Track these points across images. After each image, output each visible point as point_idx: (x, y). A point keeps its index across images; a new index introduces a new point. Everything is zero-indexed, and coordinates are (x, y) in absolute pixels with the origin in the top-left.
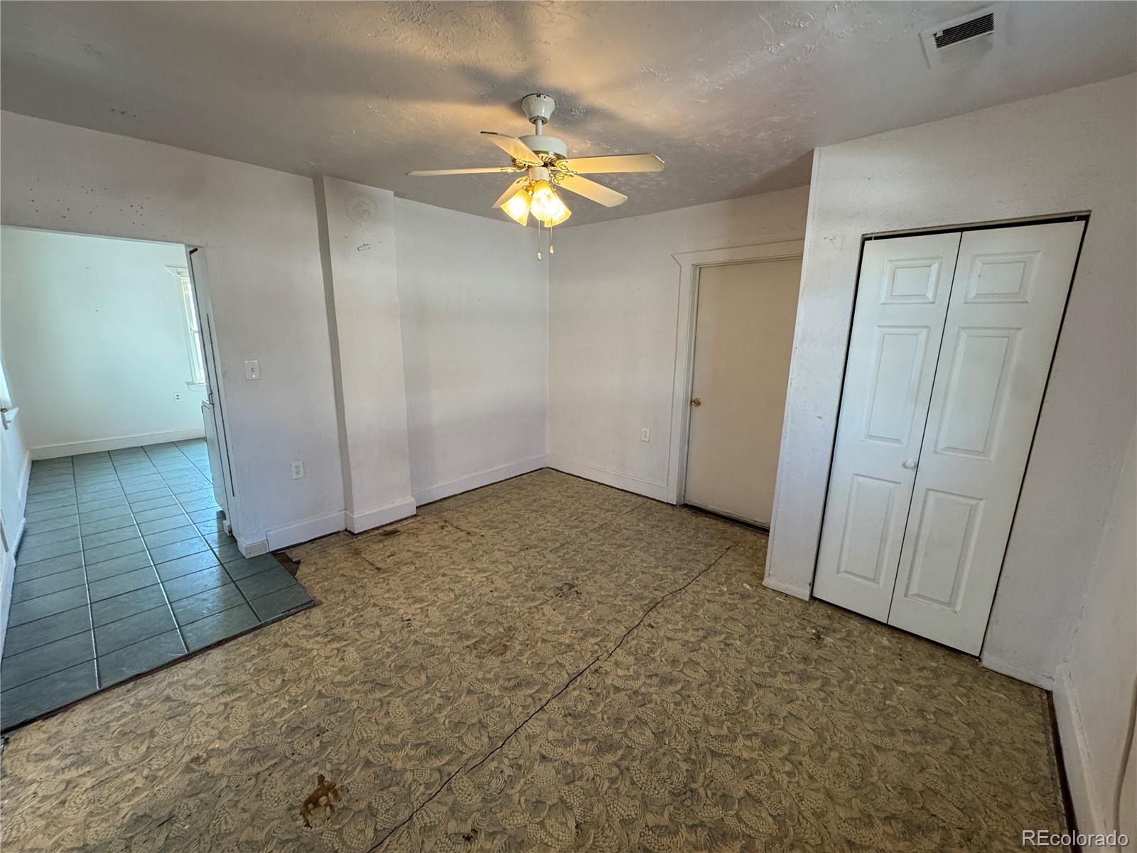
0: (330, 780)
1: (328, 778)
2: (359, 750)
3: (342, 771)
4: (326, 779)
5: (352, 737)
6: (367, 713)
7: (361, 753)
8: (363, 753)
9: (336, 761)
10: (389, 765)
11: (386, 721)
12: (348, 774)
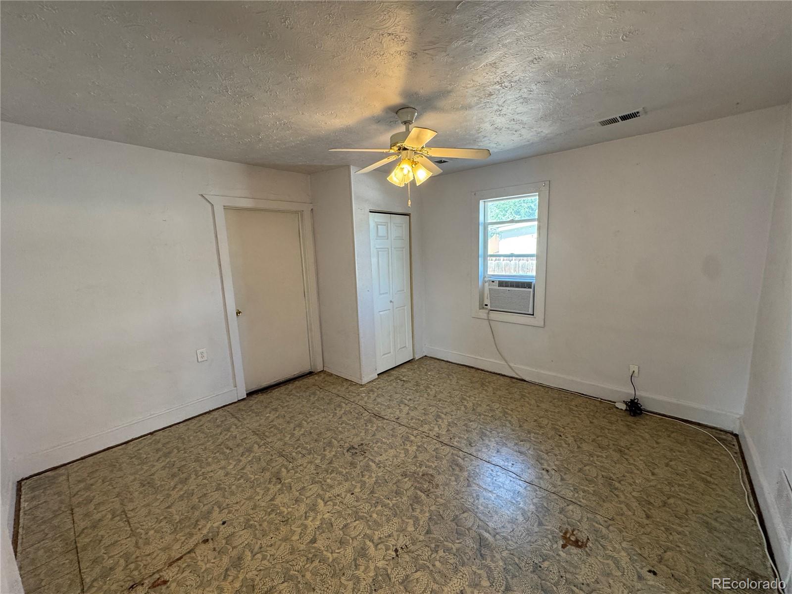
0: (561, 541)
1: (561, 542)
2: (536, 533)
3: (552, 537)
4: (562, 543)
5: (530, 541)
6: (508, 540)
7: (536, 531)
8: (536, 529)
9: (549, 543)
10: (535, 512)
11: (509, 526)
12: (552, 532)
